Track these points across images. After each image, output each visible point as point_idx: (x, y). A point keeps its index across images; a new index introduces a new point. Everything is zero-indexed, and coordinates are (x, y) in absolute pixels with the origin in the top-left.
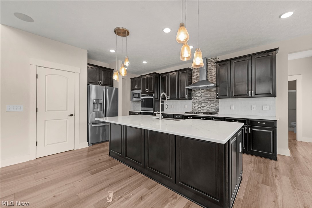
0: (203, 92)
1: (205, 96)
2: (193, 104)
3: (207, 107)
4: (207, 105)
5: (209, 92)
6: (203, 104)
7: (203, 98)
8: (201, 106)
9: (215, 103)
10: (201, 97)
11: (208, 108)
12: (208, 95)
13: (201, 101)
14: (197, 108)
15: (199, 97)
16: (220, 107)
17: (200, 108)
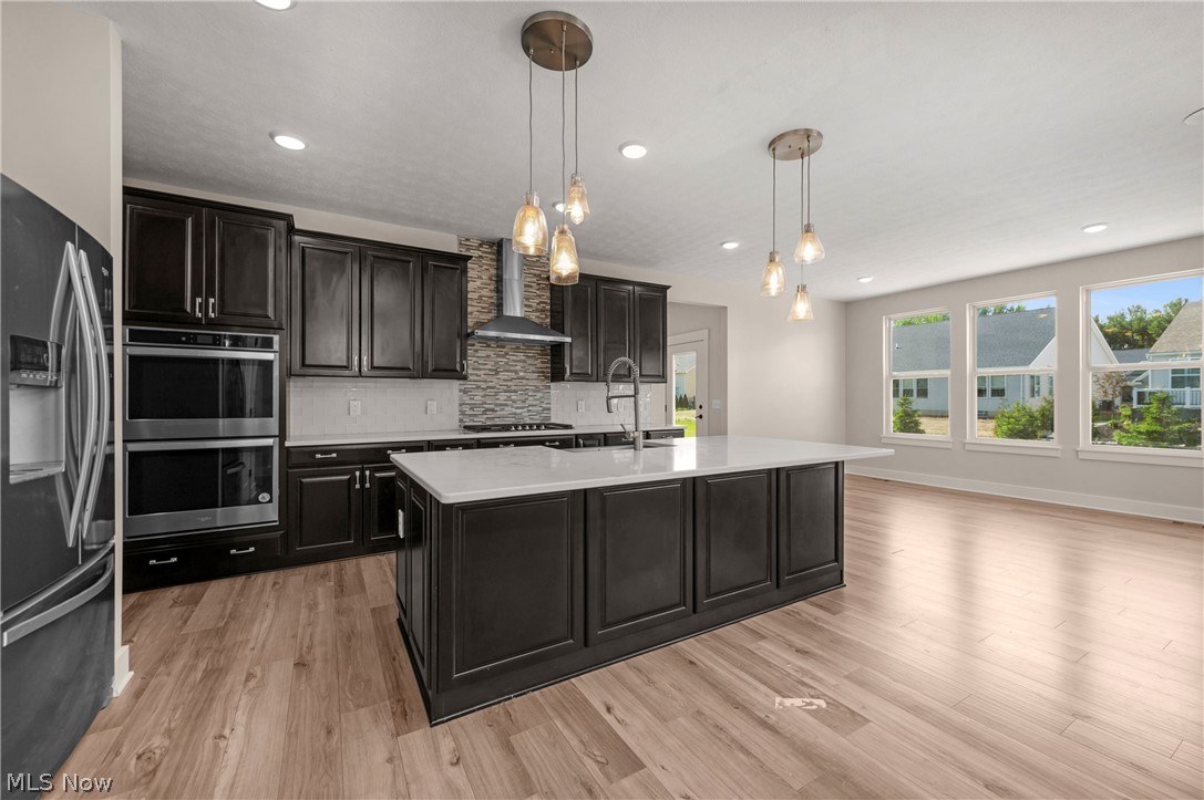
0: (503, 356)
1: (511, 371)
2: (466, 399)
3: (517, 408)
4: (514, 402)
5: (521, 356)
6: (502, 397)
7: (503, 376)
8: (496, 405)
9: (539, 395)
10: (497, 374)
11: (519, 411)
12: (519, 368)
13: (494, 388)
14: (478, 411)
15: (488, 372)
16: (552, 406)
17: (493, 410)
